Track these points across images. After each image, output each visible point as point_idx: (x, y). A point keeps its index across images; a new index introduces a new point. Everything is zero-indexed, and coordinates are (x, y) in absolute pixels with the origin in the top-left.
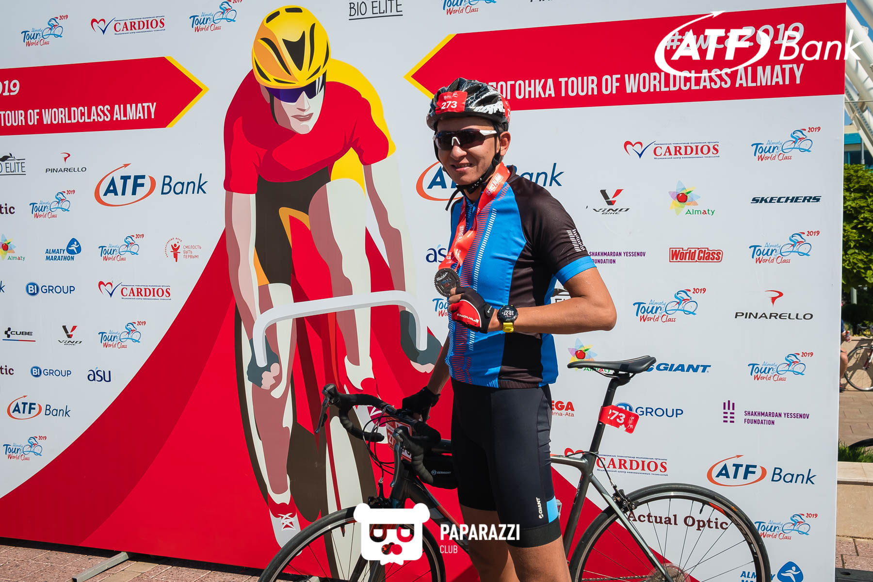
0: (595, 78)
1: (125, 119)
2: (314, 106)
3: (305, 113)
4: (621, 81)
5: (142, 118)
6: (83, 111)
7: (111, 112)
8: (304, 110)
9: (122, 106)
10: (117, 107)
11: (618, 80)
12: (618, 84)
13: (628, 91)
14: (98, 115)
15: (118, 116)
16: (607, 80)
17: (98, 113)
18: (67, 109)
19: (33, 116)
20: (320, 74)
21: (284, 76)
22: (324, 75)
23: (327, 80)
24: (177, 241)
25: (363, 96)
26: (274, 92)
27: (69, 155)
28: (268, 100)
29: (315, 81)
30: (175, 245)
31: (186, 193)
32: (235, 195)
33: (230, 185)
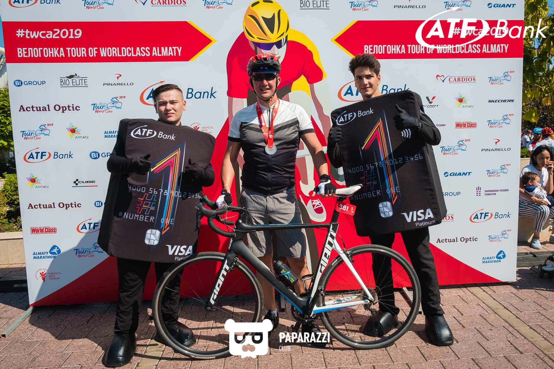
17: (141, 51)
18: (118, 48)
19: (93, 52)
20: (284, 37)
21: (263, 36)
22: (287, 37)
23: (288, 39)
24: (198, 124)
25: (309, 49)
26: (257, 45)
27: (121, 76)
28: (254, 49)
29: (281, 40)
30: (196, 127)
31: (203, 98)
32: (235, 99)
33: (231, 93)
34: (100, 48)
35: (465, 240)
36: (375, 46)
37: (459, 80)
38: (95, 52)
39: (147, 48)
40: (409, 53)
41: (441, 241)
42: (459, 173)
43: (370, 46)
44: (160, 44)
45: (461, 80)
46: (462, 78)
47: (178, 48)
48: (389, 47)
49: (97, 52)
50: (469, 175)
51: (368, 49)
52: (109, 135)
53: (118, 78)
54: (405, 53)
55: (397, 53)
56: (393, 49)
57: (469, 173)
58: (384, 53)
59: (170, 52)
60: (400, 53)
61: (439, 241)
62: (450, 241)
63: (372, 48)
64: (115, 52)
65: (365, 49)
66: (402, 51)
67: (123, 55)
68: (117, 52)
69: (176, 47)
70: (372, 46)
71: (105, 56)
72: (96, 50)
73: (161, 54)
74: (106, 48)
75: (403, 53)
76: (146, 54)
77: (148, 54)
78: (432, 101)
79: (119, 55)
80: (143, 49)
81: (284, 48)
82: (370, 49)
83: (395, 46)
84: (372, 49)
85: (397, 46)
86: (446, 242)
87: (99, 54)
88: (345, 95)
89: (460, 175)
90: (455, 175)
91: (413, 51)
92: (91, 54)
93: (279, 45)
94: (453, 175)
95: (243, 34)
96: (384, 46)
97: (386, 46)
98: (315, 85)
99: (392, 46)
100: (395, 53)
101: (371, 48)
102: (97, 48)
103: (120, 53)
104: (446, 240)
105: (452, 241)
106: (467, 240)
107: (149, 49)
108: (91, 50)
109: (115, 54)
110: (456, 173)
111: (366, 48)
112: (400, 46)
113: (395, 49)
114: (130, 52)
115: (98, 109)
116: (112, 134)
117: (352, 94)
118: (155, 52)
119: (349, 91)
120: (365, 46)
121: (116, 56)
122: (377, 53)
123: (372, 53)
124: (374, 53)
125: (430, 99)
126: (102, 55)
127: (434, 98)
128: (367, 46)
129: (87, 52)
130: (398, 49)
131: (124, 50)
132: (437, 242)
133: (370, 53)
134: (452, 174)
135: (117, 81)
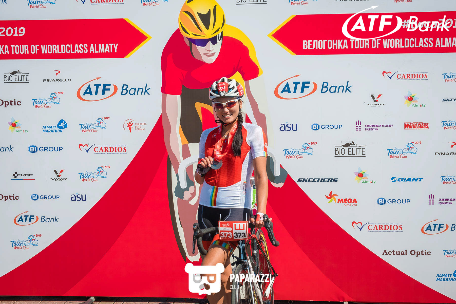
1: (98, 52)
2: (216, 49)
3: (211, 53)
4: (381, 42)
5: (109, 52)
6: (69, 47)
7: (89, 48)
8: (210, 51)
9: (95, 45)
10: (92, 45)
11: (379, 42)
12: (380, 44)
15: (93, 51)
16: (374, 41)
17: (80, 48)
18: (58, 45)
19: (35, 49)
20: (219, 32)
21: (198, 32)
22: (222, 33)
23: (224, 36)
24: (131, 121)
25: (244, 44)
26: (192, 41)
27: (59, 72)
28: (188, 45)
29: (217, 36)
30: (130, 123)
31: (137, 94)
32: (168, 96)
33: (165, 90)
34: (42, 46)
35: (416, 253)
36: (314, 41)
37: (408, 76)
38: (37, 49)
39: (85, 45)
40: (352, 47)
41: (388, 253)
42: (409, 179)
43: (309, 41)
44: (98, 42)
45: (411, 76)
46: (412, 75)
47: (114, 44)
48: (330, 42)
49: (38, 49)
50: (420, 181)
51: (308, 44)
52: (47, 130)
53: (57, 74)
54: (347, 48)
55: (339, 48)
56: (334, 44)
57: (421, 179)
58: (324, 48)
59: (107, 49)
60: (342, 48)
61: (386, 253)
62: (398, 253)
63: (312, 43)
64: (55, 49)
65: (304, 45)
66: (344, 46)
67: (62, 52)
68: (57, 49)
69: (113, 44)
70: (311, 41)
71: (46, 53)
72: (38, 47)
73: (98, 51)
74: (47, 45)
75: (345, 48)
76: (84, 51)
77: (86, 51)
78: (377, 99)
79: (59, 52)
80: (81, 46)
81: (219, 44)
82: (310, 45)
83: (336, 40)
84: (311, 45)
85: (339, 40)
86: (394, 254)
87: (40, 51)
88: (282, 92)
89: (410, 181)
90: (404, 181)
91: (357, 46)
92: (33, 52)
93: (214, 41)
94: (402, 180)
95: (178, 30)
96: (325, 41)
97: (326, 41)
98: (251, 81)
99: (334, 40)
100: (336, 48)
101: (311, 43)
102: (38, 46)
103: (60, 51)
104: (393, 252)
105: (400, 253)
106: (418, 254)
107: (87, 46)
108: (33, 47)
109: (55, 51)
110: (405, 179)
111: (305, 43)
112: (342, 40)
113: (336, 44)
114: (69, 49)
115: (37, 104)
116: (50, 129)
117: (289, 91)
118: (93, 49)
119: (286, 89)
120: (304, 41)
121: (56, 53)
122: (317, 48)
123: (311, 48)
124: (314, 48)
125: (376, 97)
126: (43, 53)
127: (380, 96)
128: (306, 41)
129: (30, 49)
130: (340, 44)
131: (63, 47)
132: (383, 254)
133: (309, 48)
134: (400, 180)
135: (55, 78)
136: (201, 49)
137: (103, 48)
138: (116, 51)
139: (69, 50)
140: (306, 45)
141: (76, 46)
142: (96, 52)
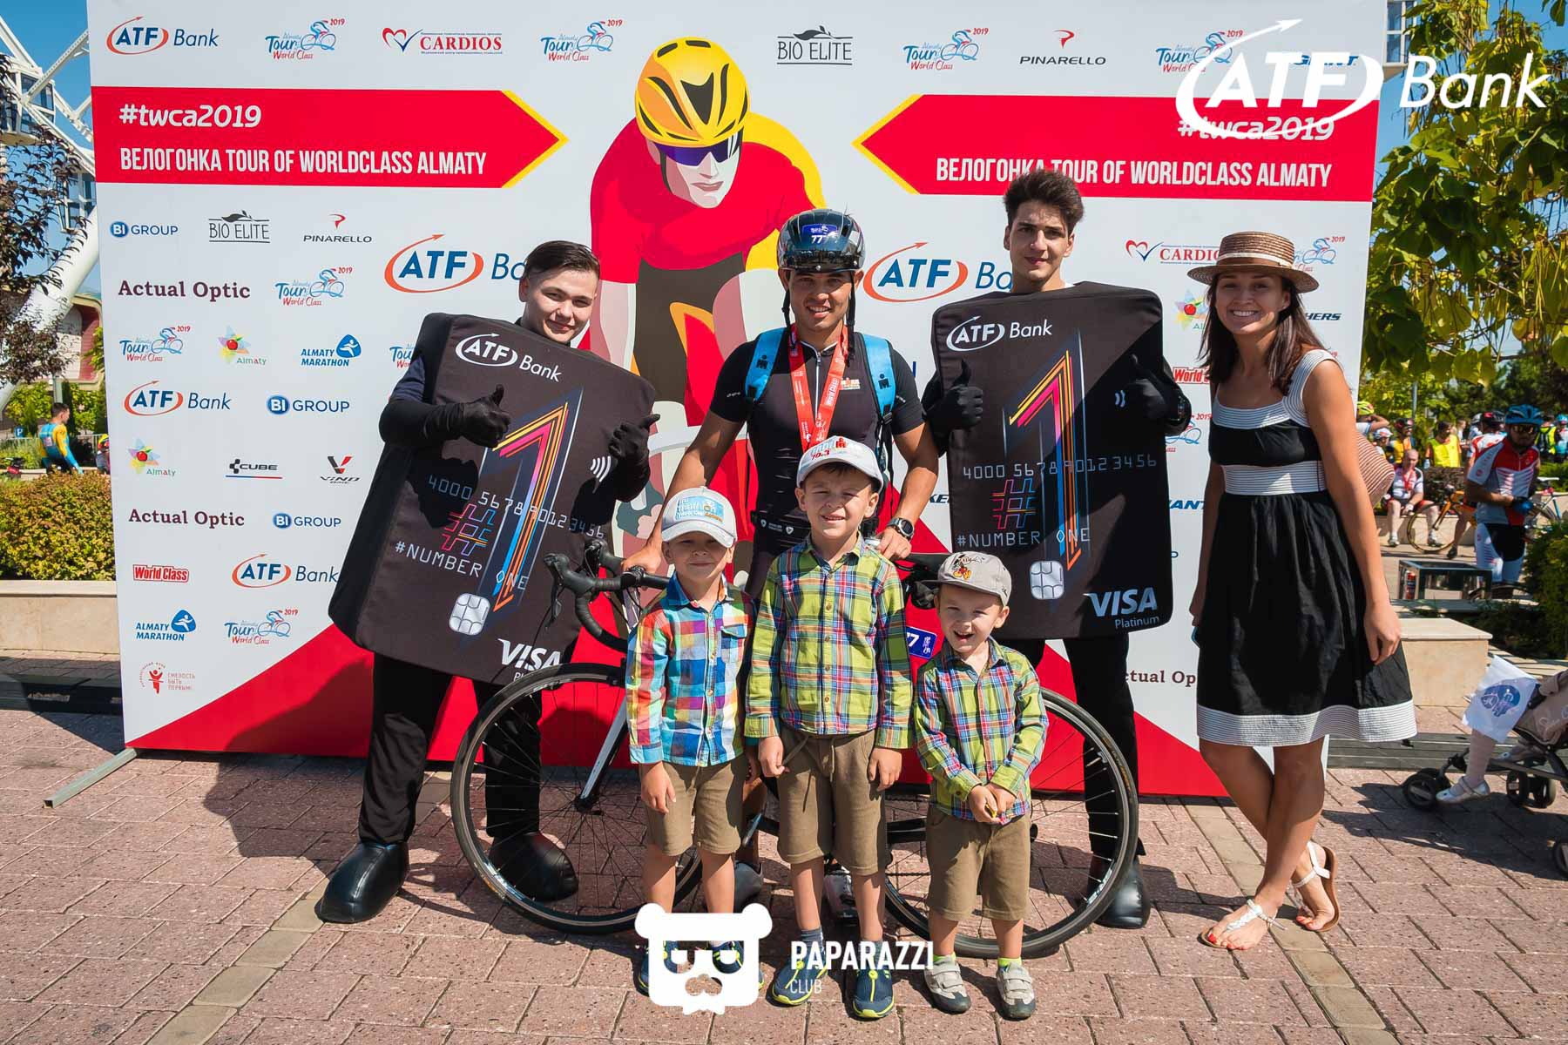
0: (1095, 164)
1: (437, 172)
2: (725, 172)
3: (712, 181)
4: (1126, 168)
5: (464, 172)
6: (368, 157)
7: (415, 161)
8: (710, 177)
9: (431, 154)
10: (423, 155)
11: (1122, 167)
12: (1122, 172)
13: (1134, 181)
14: (392, 164)
15: (425, 167)
16: (1109, 166)
17: (393, 161)
18: (340, 153)
19: (284, 161)
20: (734, 132)
21: (682, 130)
22: (741, 133)
23: (745, 139)
25: (794, 164)
26: (668, 151)
27: (343, 218)
28: (658, 161)
29: (727, 140)
32: (608, 285)
35: (1186, 678)
36: (965, 161)
37: (1188, 255)
42: (1177, 502)
43: (953, 161)
45: (1193, 255)
46: (1198, 251)
48: (1002, 164)
52: (312, 360)
53: (337, 223)
56: (1012, 170)
58: (990, 180)
62: (1143, 678)
63: (959, 165)
64: (334, 162)
65: (939, 169)
70: (957, 160)
71: (311, 170)
72: (291, 157)
74: (313, 153)
79: (341, 170)
81: (733, 161)
82: (953, 169)
83: (1018, 160)
84: (956, 169)
85: (1025, 159)
88: (882, 284)
92: (279, 167)
93: (720, 152)
95: (633, 124)
96: (989, 161)
97: (993, 161)
99: (1011, 161)
101: (955, 165)
103: (345, 165)
105: (1149, 678)
106: (1190, 680)
109: (332, 165)
111: (942, 164)
112: (1031, 161)
115: (289, 296)
116: (318, 357)
117: (899, 281)
119: (893, 275)
121: (335, 170)
122: (970, 179)
123: (956, 179)
124: (962, 178)
126: (304, 169)
128: (945, 161)
129: (271, 161)
133: (952, 178)
135: (334, 232)
136: (688, 173)
137: (449, 163)
138: (481, 172)
139: (368, 166)
140: (944, 169)
141: (385, 155)
142: (433, 171)
